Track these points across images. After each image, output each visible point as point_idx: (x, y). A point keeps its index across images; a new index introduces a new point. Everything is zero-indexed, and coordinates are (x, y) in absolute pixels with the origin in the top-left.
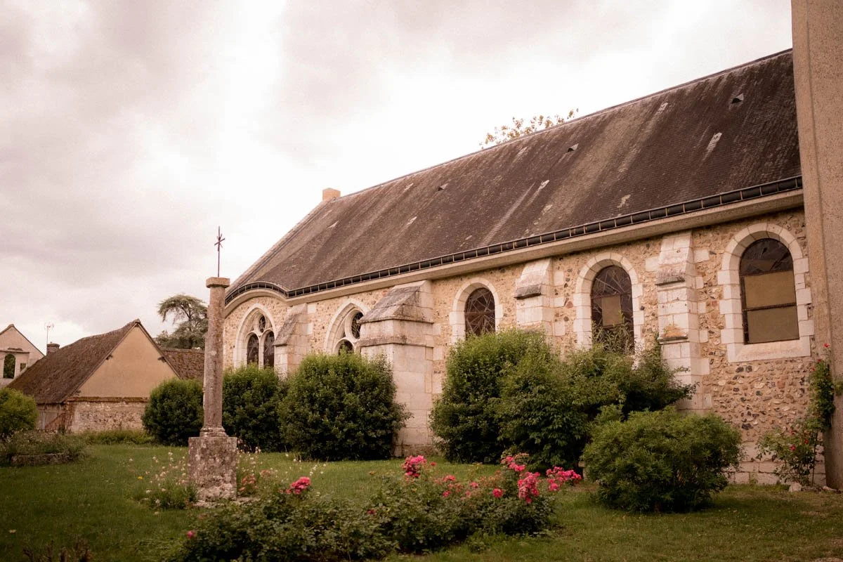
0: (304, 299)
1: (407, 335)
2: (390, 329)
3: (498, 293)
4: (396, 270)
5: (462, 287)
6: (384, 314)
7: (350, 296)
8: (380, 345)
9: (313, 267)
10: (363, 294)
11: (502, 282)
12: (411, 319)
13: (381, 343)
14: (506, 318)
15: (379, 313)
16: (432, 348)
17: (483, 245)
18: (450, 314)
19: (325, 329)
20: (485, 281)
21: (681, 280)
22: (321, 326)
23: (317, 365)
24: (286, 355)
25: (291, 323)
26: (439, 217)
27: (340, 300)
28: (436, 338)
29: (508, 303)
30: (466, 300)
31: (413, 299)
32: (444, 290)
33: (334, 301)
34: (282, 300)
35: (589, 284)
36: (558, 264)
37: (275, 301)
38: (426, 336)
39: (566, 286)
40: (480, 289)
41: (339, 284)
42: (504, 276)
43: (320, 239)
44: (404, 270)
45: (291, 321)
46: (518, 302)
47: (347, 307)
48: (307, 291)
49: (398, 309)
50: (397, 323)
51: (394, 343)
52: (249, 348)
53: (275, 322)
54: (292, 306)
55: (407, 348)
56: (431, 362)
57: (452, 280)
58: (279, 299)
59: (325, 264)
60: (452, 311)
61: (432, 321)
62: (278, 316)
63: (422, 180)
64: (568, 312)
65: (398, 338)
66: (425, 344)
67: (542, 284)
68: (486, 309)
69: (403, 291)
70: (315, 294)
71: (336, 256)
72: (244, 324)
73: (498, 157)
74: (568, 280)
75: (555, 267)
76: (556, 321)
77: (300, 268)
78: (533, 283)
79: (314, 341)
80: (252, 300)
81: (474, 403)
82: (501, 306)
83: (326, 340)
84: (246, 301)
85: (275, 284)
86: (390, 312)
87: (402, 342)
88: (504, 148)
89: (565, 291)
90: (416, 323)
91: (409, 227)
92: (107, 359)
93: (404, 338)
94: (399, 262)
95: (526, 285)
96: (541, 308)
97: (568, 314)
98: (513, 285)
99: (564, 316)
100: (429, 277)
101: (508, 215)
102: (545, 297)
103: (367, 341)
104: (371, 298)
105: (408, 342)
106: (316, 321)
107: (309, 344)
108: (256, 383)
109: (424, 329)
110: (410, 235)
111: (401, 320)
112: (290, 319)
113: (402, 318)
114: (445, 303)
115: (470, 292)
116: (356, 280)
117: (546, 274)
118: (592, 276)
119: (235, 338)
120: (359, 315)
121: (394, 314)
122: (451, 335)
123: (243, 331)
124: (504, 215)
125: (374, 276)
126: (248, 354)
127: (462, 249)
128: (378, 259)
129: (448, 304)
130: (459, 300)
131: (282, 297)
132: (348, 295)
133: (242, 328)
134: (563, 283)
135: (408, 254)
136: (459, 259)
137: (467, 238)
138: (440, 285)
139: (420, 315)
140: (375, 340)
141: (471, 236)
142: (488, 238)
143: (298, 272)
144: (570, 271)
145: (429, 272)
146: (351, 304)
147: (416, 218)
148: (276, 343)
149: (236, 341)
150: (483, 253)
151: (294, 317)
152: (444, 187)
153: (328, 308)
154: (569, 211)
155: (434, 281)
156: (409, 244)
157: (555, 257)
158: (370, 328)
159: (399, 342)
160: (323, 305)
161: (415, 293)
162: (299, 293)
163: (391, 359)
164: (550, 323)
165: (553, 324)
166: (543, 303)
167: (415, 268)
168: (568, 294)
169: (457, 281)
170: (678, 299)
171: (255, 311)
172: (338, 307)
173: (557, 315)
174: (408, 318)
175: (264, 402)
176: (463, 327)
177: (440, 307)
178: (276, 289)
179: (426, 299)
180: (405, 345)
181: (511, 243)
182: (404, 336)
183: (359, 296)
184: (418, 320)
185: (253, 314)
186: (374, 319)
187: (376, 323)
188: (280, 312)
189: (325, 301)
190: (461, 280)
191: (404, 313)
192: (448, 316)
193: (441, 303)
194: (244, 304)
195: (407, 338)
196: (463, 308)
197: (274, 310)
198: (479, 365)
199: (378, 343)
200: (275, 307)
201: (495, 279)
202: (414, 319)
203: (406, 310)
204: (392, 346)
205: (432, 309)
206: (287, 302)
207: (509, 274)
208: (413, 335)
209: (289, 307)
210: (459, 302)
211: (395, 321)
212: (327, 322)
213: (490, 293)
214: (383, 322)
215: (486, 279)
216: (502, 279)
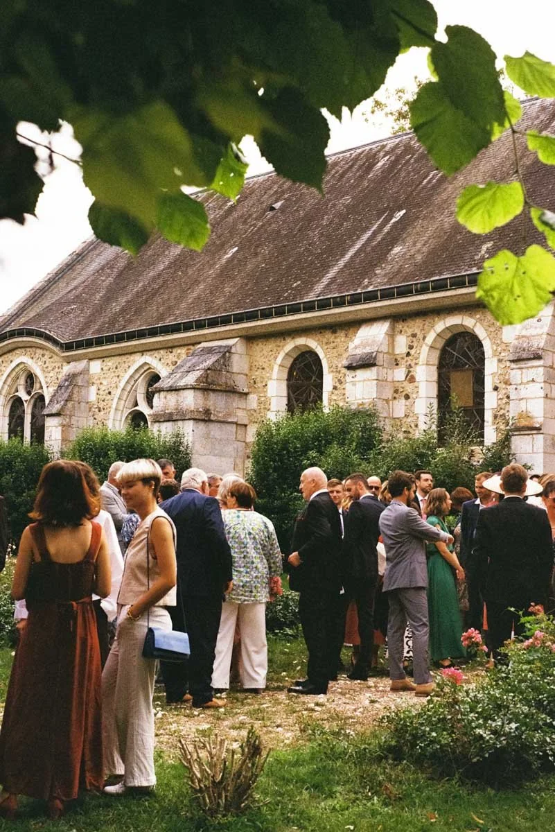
0: (84, 354)
1: (212, 408)
2: (190, 400)
4: (203, 322)
5: (285, 348)
6: (184, 380)
7: (145, 353)
8: (177, 420)
9: (99, 310)
10: (162, 351)
11: (332, 345)
12: (218, 388)
13: (178, 418)
14: (336, 392)
15: (178, 379)
16: (246, 426)
17: (310, 297)
18: (270, 383)
19: (113, 396)
20: (312, 343)
21: (538, 357)
22: (107, 391)
23: (95, 445)
24: (60, 428)
25: (68, 386)
26: (265, 251)
27: (132, 358)
28: (251, 412)
29: (339, 372)
30: (289, 366)
31: (222, 362)
32: (263, 350)
33: (124, 358)
34: (57, 355)
35: (436, 354)
36: (400, 326)
37: (47, 354)
38: (238, 411)
39: (408, 354)
40: (307, 352)
41: (131, 336)
42: (335, 338)
43: (112, 268)
44: (213, 323)
45: (67, 383)
46: (348, 372)
47: (141, 367)
48: (89, 343)
49: (202, 375)
50: (199, 394)
51: (194, 419)
52: (11, 416)
53: (47, 383)
54: (69, 363)
55: (212, 426)
56: (244, 444)
57: (273, 339)
58: (54, 352)
59: (116, 307)
60: (271, 379)
61: (246, 390)
62: (51, 374)
63: (252, 192)
64: (409, 388)
65: (200, 412)
66: (235, 420)
67: (377, 352)
68: (314, 378)
69: (210, 351)
70: (99, 348)
71: (130, 296)
72: (4, 383)
73: (351, 167)
74: (411, 347)
75: (397, 329)
76: (395, 398)
77: (82, 310)
78: (367, 350)
79: (97, 410)
80: (17, 352)
81: (281, 498)
82: (331, 375)
83: (113, 411)
84: (10, 351)
85: (47, 332)
86: (191, 379)
87: (205, 417)
88: (360, 154)
89: (407, 361)
90: (224, 394)
91: (227, 262)
93: (207, 412)
94: (207, 312)
95: (359, 352)
96: (375, 382)
97: (409, 391)
98: (346, 350)
99: (404, 393)
100: (244, 333)
101: (348, 257)
102: (381, 368)
103: (161, 415)
104: (171, 357)
105: (212, 418)
106: (101, 384)
107: (91, 414)
108: (18, 464)
109: (236, 402)
110: (226, 273)
111: (205, 389)
112: (66, 380)
113: (206, 386)
114: (263, 369)
115: (295, 356)
116: (153, 332)
117: (384, 338)
118: (440, 344)
120: (155, 378)
121: (196, 382)
122: (269, 410)
123: (4, 393)
124: (343, 255)
125: (176, 329)
126: (10, 424)
127: (287, 299)
128: (183, 305)
129: (267, 369)
130: (280, 366)
131: (56, 349)
132: (142, 352)
133: (3, 388)
134: (405, 350)
135: (221, 300)
136: (280, 312)
137: (295, 285)
138: (258, 345)
139: (230, 382)
140: (171, 414)
141: (299, 282)
142: (319, 287)
143: (78, 316)
144: (414, 335)
145: (243, 328)
146: (146, 363)
147: (236, 249)
148: (46, 412)
150: (309, 307)
151: (72, 378)
152: (277, 206)
153: (116, 368)
154: (419, 258)
155: (250, 338)
156: (224, 288)
157: (397, 318)
158: (165, 398)
159: (201, 418)
160: (111, 363)
161: (224, 355)
162: (79, 345)
163: (190, 439)
164: (387, 401)
165: (391, 402)
166: (378, 376)
167: (226, 321)
168: (410, 365)
169: (279, 342)
170: (533, 381)
171: (21, 366)
172: (130, 366)
173: (396, 391)
174: (214, 387)
175: (29, 490)
176: (285, 401)
177: (257, 373)
178: (48, 338)
179: (239, 363)
180: (210, 421)
181: (344, 296)
182: (208, 410)
183: (156, 354)
184: (227, 389)
185: (17, 370)
186: (171, 387)
187: (173, 392)
188: (53, 370)
189: (112, 358)
190: (284, 339)
191: (209, 380)
192: (266, 385)
193: (258, 368)
194: (5, 356)
195: (213, 412)
196: (285, 376)
197: (45, 366)
198: (289, 452)
199: (174, 418)
200: (47, 362)
201: (325, 340)
202: (222, 389)
203: (212, 376)
204: (191, 422)
205: (247, 375)
206: (63, 357)
207: (342, 335)
208: (221, 408)
209: (65, 364)
210: (281, 368)
211: (196, 391)
212: (114, 385)
213: (319, 358)
214: (182, 391)
215: (314, 339)
216: (333, 342)
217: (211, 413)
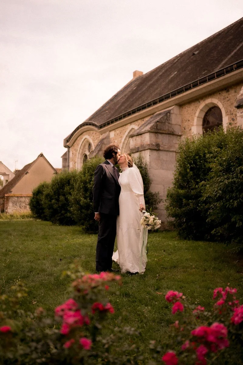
0: (107, 129)
1: (160, 143)
2: (147, 139)
3: (225, 108)
4: (156, 101)
5: (200, 107)
6: (144, 129)
7: (132, 123)
8: (142, 151)
9: (116, 111)
10: (139, 121)
11: (227, 99)
12: (164, 132)
13: (142, 149)
14: (231, 126)
18: (193, 128)
20: (214, 100)
25: (100, 145)
26: (190, 68)
27: (127, 127)
30: (203, 117)
31: (165, 117)
32: (188, 111)
33: (123, 128)
37: (94, 132)
38: (176, 145)
40: (213, 108)
41: (125, 116)
42: (229, 94)
44: (161, 100)
46: (238, 110)
47: (131, 131)
48: (108, 124)
49: (153, 125)
50: (153, 135)
51: (150, 149)
53: (94, 145)
54: (102, 134)
55: (161, 153)
57: (193, 103)
58: (96, 131)
60: (193, 125)
61: (180, 134)
62: (96, 141)
65: (153, 145)
66: (175, 150)
68: (217, 122)
69: (160, 114)
70: (113, 125)
71: (129, 102)
72: (80, 148)
80: (84, 134)
84: (81, 134)
85: (93, 122)
86: (148, 128)
87: (156, 148)
90: (168, 136)
91: (171, 78)
92: (26, 174)
93: (158, 145)
100: (177, 102)
101: (233, 53)
103: (134, 149)
105: (161, 148)
106: (114, 142)
109: (175, 140)
110: (171, 81)
111: (156, 133)
112: (100, 142)
113: (156, 131)
114: (189, 121)
115: (206, 111)
119: (76, 157)
121: (150, 128)
123: (80, 153)
124: (230, 53)
129: (191, 121)
130: (198, 117)
131: (97, 129)
133: (80, 151)
136: (196, 86)
138: (185, 108)
139: (170, 129)
140: (138, 148)
141: (206, 71)
142: (217, 69)
143: (108, 114)
145: (176, 99)
146: (132, 129)
147: (176, 72)
149: (77, 159)
150: (212, 78)
151: (102, 140)
152: (196, 53)
153: (120, 133)
155: (181, 105)
156: (169, 86)
158: (136, 140)
159: (154, 148)
160: (118, 131)
161: (167, 114)
162: (105, 125)
163: (148, 160)
167: (167, 97)
169: (196, 104)
171: (86, 140)
172: (125, 132)
174: (161, 131)
177: (186, 124)
178: (93, 125)
179: (175, 119)
180: (159, 150)
181: (233, 65)
182: (158, 144)
183: (136, 123)
184: (169, 132)
185: (84, 142)
186: (138, 133)
187: (139, 136)
188: (97, 139)
189: (119, 129)
190: (199, 102)
191: (158, 128)
192: (191, 129)
193: (186, 121)
194: (80, 136)
195: (161, 145)
196: (201, 123)
197: (93, 138)
198: (200, 157)
199: (140, 149)
200: (94, 136)
201: (222, 97)
202: (166, 132)
203: (160, 126)
204: (149, 151)
205: (180, 126)
206: (99, 132)
207: (232, 92)
208: (165, 143)
209: (101, 135)
210: (198, 119)
211: (150, 133)
212: (120, 142)
213: (219, 108)
214: (143, 135)
215: (216, 98)
216: (227, 97)
217: (160, 146)
